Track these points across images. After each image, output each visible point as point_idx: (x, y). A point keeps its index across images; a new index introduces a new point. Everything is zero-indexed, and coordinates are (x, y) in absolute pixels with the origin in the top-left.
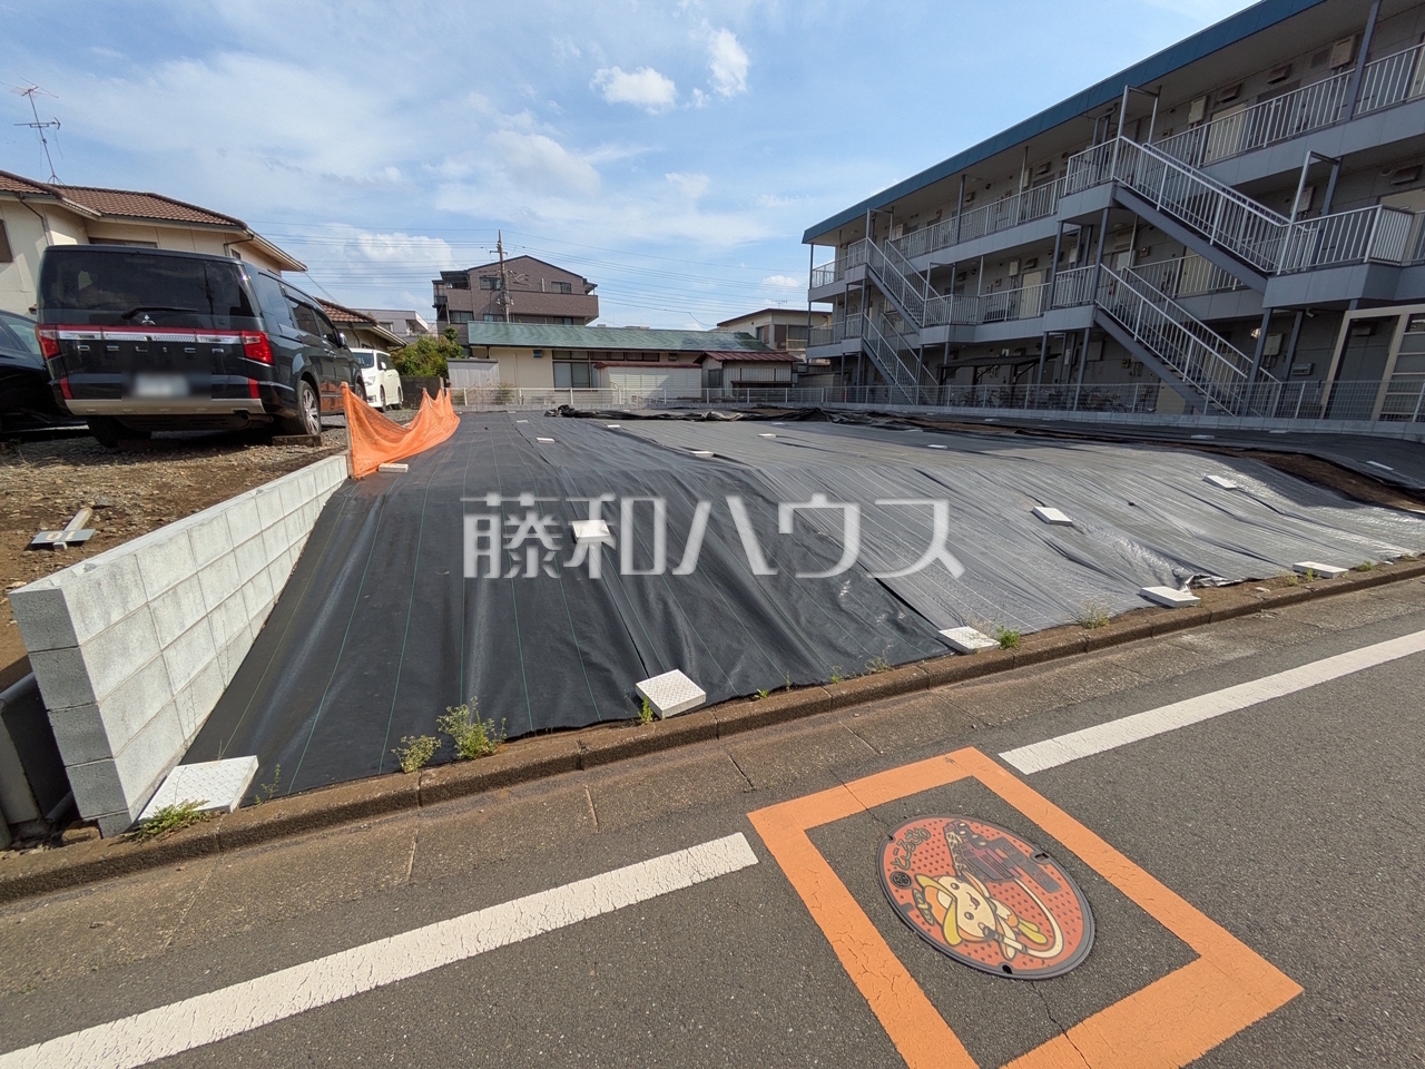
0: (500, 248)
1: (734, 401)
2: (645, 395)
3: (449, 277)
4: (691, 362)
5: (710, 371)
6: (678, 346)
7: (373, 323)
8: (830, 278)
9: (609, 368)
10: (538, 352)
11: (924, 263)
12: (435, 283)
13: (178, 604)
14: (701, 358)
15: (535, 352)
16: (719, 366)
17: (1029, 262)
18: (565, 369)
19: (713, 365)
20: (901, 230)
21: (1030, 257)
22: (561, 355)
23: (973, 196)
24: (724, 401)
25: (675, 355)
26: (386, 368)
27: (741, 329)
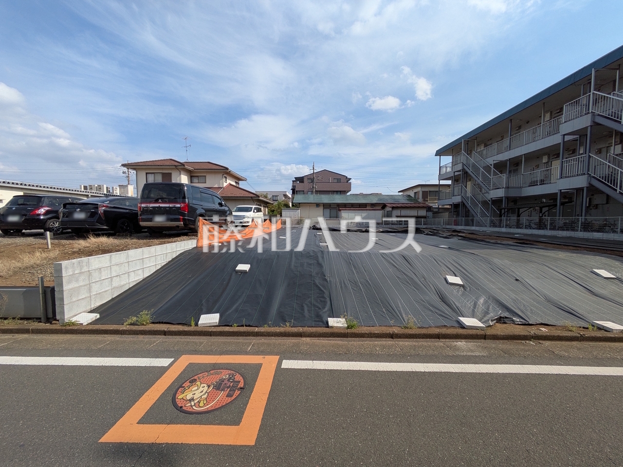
0: (313, 168)
1: (397, 224)
3: (297, 179)
4: (379, 208)
6: (375, 201)
7: (259, 197)
8: (449, 170)
9: (342, 211)
10: (318, 205)
11: (491, 161)
12: (293, 181)
13: (100, 273)
14: (384, 206)
15: (317, 205)
16: (391, 209)
17: (554, 155)
18: (327, 211)
19: (388, 209)
20: (483, 146)
21: (553, 153)
22: (326, 206)
23: (520, 127)
24: (392, 224)
25: (373, 205)
26: (257, 212)
27: (408, 193)
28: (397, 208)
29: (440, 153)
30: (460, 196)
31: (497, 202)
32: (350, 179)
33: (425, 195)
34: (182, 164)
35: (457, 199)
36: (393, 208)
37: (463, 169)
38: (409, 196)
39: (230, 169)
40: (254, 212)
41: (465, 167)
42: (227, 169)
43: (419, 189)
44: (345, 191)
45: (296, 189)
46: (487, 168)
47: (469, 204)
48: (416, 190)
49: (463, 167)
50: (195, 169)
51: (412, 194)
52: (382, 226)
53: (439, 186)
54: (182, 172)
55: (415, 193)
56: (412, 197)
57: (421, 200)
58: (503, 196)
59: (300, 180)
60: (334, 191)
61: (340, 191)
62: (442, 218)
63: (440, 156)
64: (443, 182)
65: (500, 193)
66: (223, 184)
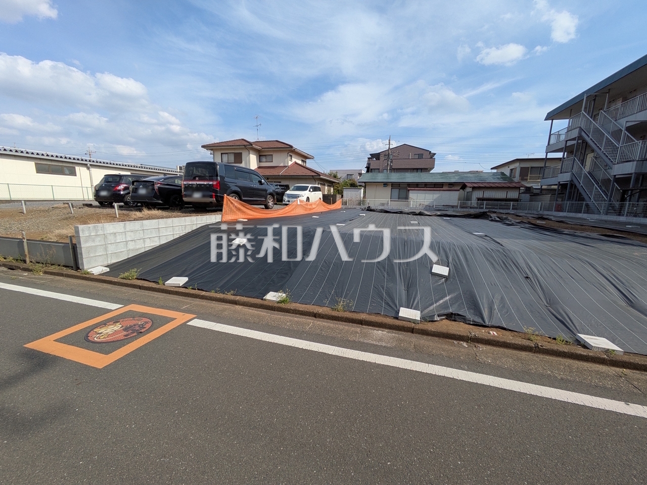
0: (389, 143)
3: (373, 156)
4: (459, 188)
6: (455, 180)
8: (561, 138)
12: (369, 158)
14: (464, 186)
15: (384, 184)
18: (396, 191)
19: (468, 190)
22: (395, 185)
25: (451, 184)
26: (313, 191)
27: (501, 170)
28: (479, 188)
29: (551, 116)
30: (570, 173)
31: (623, 181)
32: (435, 154)
33: (524, 172)
34: (251, 144)
35: (565, 178)
36: (474, 188)
37: (580, 137)
38: (503, 174)
39: (295, 146)
40: (310, 191)
41: (583, 134)
42: (291, 147)
43: (517, 165)
44: (427, 169)
45: (371, 167)
46: (617, 134)
47: (581, 184)
48: (512, 167)
49: (580, 133)
50: (262, 148)
51: (507, 171)
52: (457, 209)
53: (546, 160)
54: (251, 152)
55: (512, 170)
56: (506, 175)
57: (517, 178)
58: (633, 172)
59: (376, 156)
60: (414, 169)
61: (421, 169)
62: (539, 201)
63: (552, 120)
64: (551, 155)
65: (629, 168)
66: (288, 163)
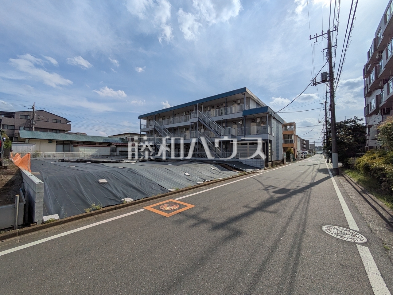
2: (91, 154)
4: (106, 145)
5: (112, 148)
8: (145, 127)
10: (50, 141)
11: (167, 126)
14: (109, 144)
16: (115, 147)
19: (113, 146)
20: (161, 119)
21: (187, 128)
22: (58, 142)
23: (176, 115)
25: (101, 143)
32: (70, 121)
36: (117, 146)
41: (155, 128)
43: (128, 135)
46: (165, 129)
51: (124, 138)
52: (111, 157)
53: (140, 135)
60: (53, 130)
61: (60, 130)
63: (141, 119)
64: (142, 133)
